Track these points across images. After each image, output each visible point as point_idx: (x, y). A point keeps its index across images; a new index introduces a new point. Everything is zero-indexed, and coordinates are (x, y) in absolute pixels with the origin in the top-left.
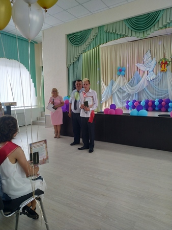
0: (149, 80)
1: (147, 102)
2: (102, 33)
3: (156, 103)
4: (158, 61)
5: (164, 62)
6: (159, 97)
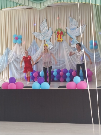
4: (54, 31)
5: (60, 32)
6: (57, 67)
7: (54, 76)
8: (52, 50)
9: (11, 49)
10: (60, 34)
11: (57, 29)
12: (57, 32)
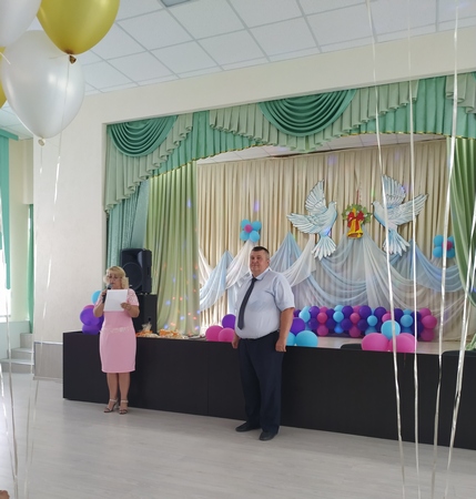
0: (320, 258)
1: (314, 312)
2: (202, 129)
3: (337, 316)
4: (341, 212)
5: (356, 212)
6: (344, 300)
7: (335, 323)
8: (334, 257)
9: (236, 254)
10: (357, 218)
11: (349, 207)
12: (348, 213)
